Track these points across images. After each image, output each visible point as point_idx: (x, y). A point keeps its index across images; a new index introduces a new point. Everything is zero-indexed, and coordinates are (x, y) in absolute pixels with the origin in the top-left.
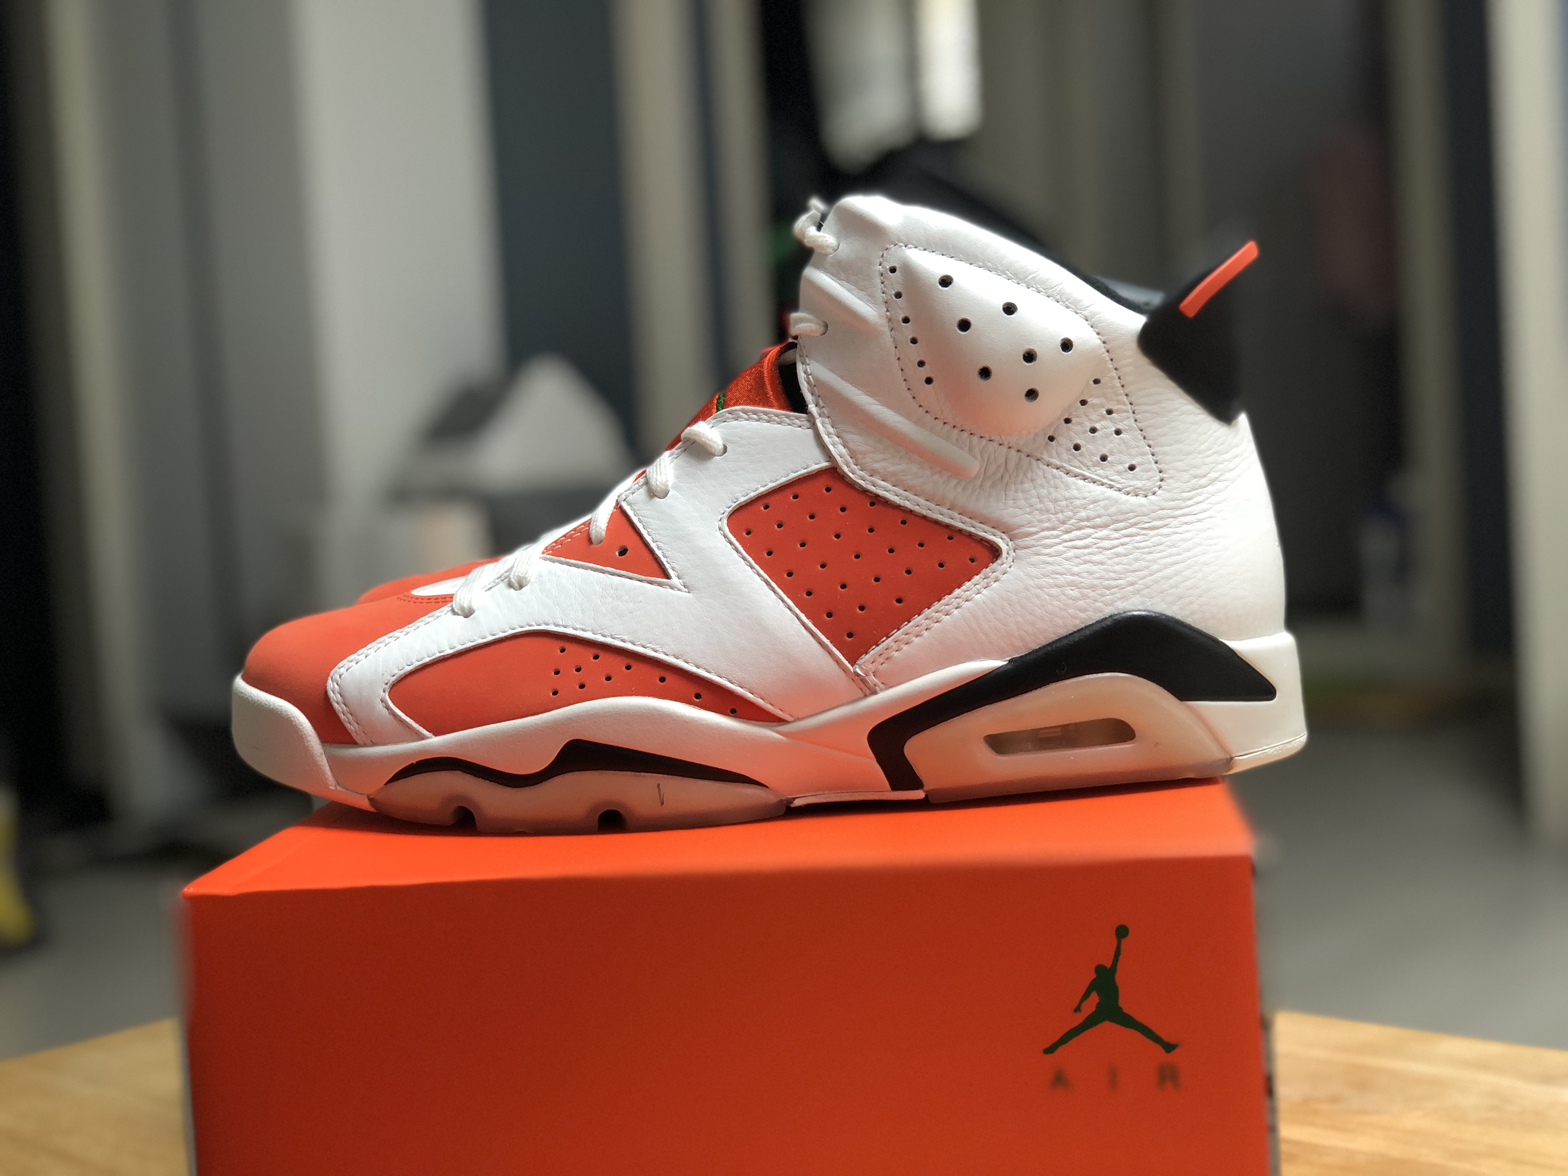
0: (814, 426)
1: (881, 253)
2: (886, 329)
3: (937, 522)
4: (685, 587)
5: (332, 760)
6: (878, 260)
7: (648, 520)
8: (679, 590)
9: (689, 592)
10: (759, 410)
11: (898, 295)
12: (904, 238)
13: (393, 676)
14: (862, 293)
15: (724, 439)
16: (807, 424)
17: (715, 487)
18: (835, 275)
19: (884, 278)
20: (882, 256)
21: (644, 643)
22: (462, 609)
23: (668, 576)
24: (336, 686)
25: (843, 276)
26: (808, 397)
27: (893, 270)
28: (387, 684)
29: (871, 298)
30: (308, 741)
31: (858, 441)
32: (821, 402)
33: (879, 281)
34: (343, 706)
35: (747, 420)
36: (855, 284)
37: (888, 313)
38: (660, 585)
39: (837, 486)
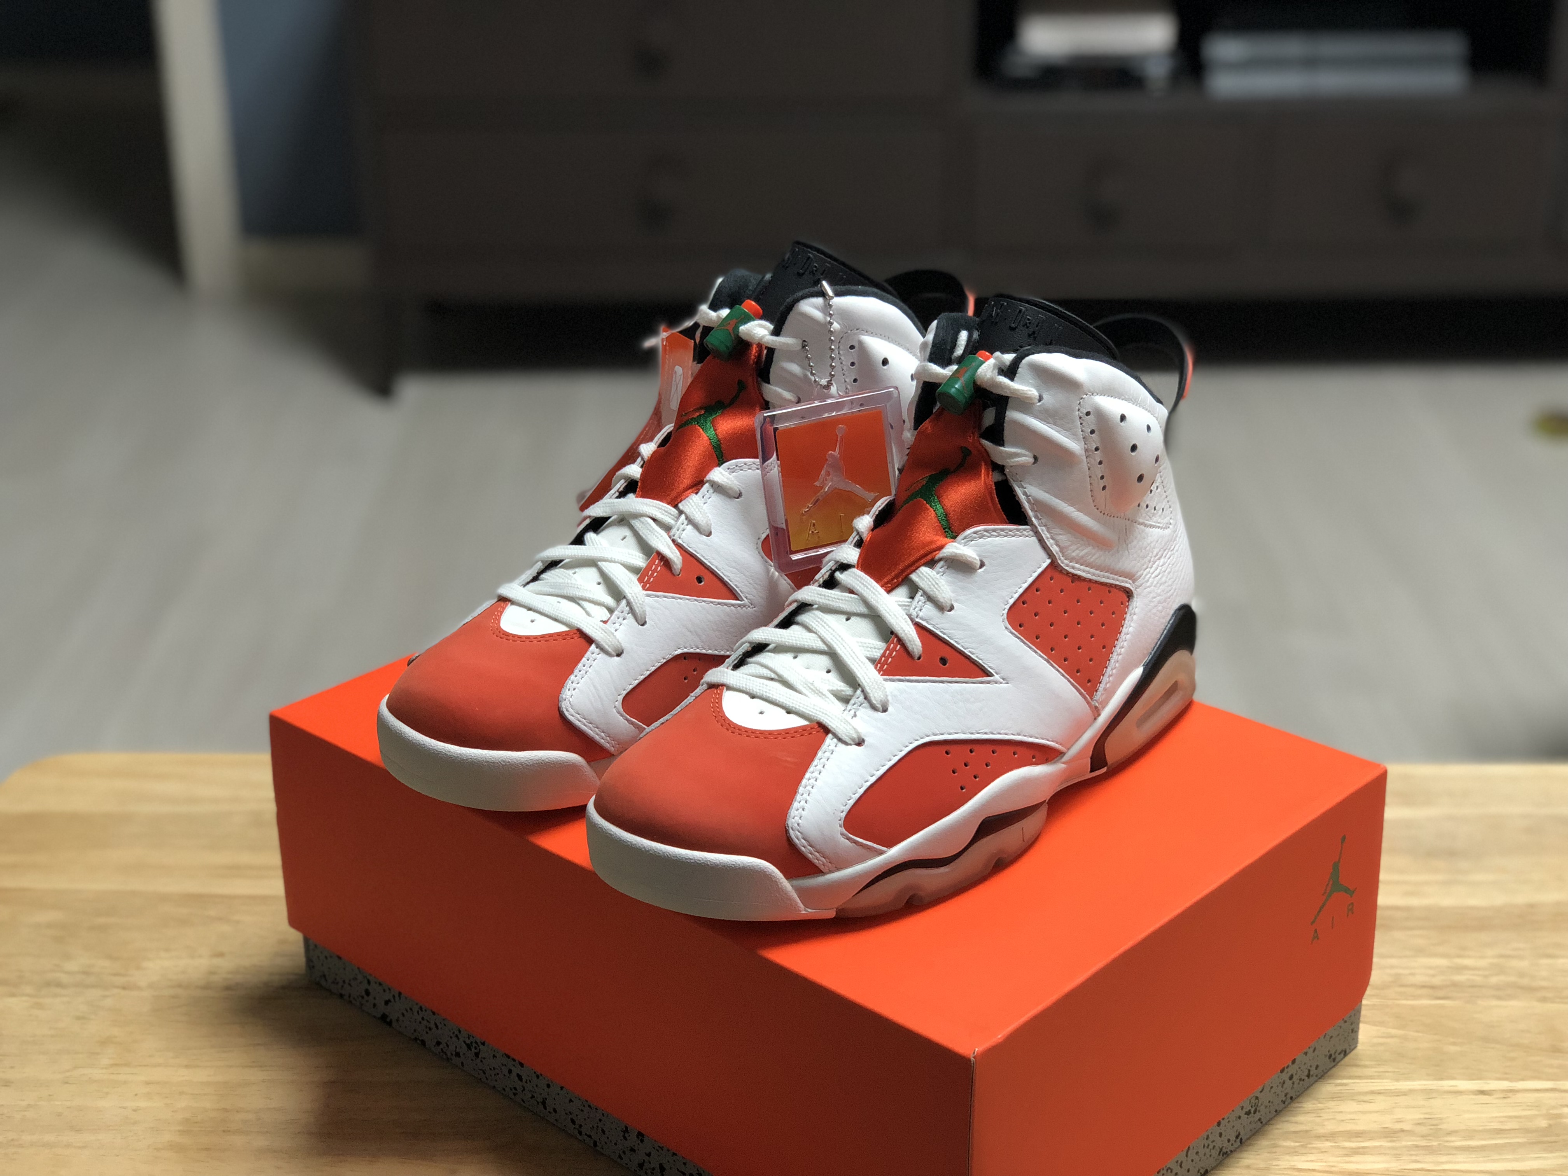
0: (1037, 534)
1: (1078, 402)
2: (1084, 458)
3: (1102, 584)
4: (1003, 679)
5: (800, 891)
6: (1077, 408)
7: (950, 631)
8: (1001, 683)
9: (1007, 683)
10: (997, 528)
11: (1092, 432)
12: (1092, 390)
13: (842, 812)
14: (1067, 433)
15: (979, 556)
16: (1031, 533)
17: (988, 595)
18: (1041, 419)
19: (1083, 420)
20: (1079, 404)
21: (999, 731)
22: (853, 740)
23: (991, 675)
24: (799, 834)
25: (1050, 420)
26: (1031, 513)
27: (1088, 414)
28: (840, 820)
29: (1074, 436)
30: (781, 883)
31: (1063, 538)
32: (1039, 515)
33: (1079, 423)
34: (809, 847)
35: (989, 537)
36: (1062, 426)
37: (1086, 446)
38: (988, 682)
39: (1057, 575)
